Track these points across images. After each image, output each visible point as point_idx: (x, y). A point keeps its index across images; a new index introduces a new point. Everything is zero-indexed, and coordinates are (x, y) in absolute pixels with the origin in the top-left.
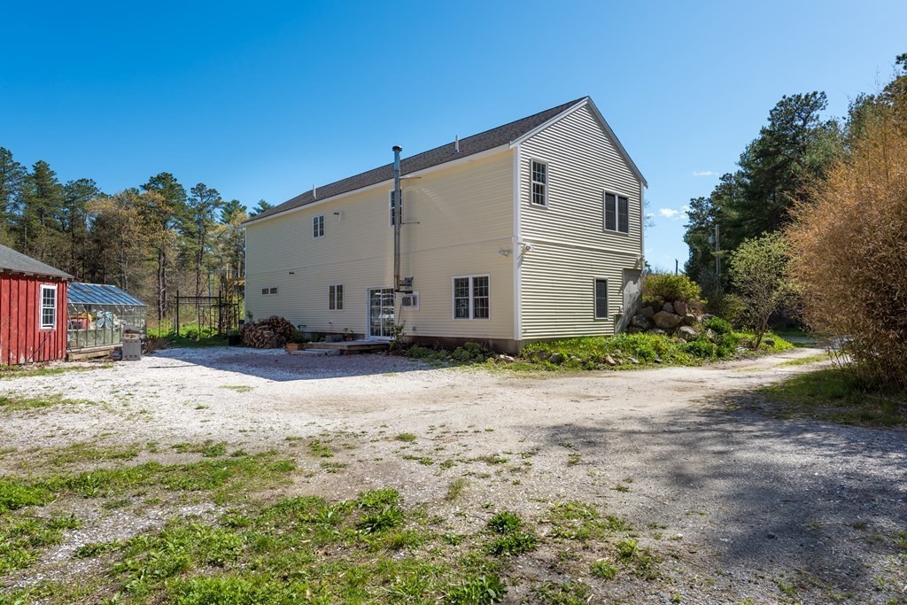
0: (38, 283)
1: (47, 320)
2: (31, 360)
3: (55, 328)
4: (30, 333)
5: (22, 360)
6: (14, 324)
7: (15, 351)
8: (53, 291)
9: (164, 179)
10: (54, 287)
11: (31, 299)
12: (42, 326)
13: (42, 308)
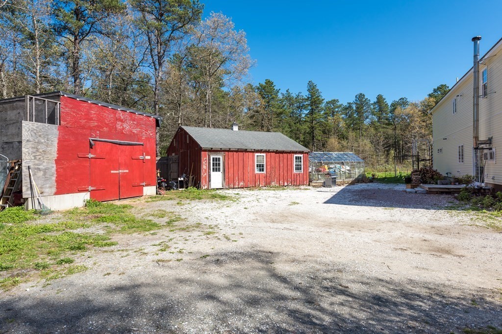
0: (292, 154)
1: (298, 168)
2: (290, 184)
3: (302, 172)
4: (289, 174)
5: (286, 184)
6: (281, 170)
7: (282, 180)
8: (301, 157)
9: (441, 88)
10: (301, 156)
11: (289, 160)
12: (295, 171)
13: (295, 164)
